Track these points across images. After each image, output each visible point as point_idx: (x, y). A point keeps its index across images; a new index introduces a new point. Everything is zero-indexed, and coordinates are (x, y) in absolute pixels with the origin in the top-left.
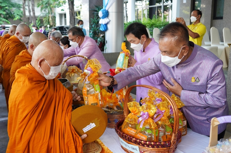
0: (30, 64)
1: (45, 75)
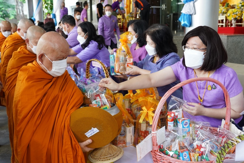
1: (48, 72)
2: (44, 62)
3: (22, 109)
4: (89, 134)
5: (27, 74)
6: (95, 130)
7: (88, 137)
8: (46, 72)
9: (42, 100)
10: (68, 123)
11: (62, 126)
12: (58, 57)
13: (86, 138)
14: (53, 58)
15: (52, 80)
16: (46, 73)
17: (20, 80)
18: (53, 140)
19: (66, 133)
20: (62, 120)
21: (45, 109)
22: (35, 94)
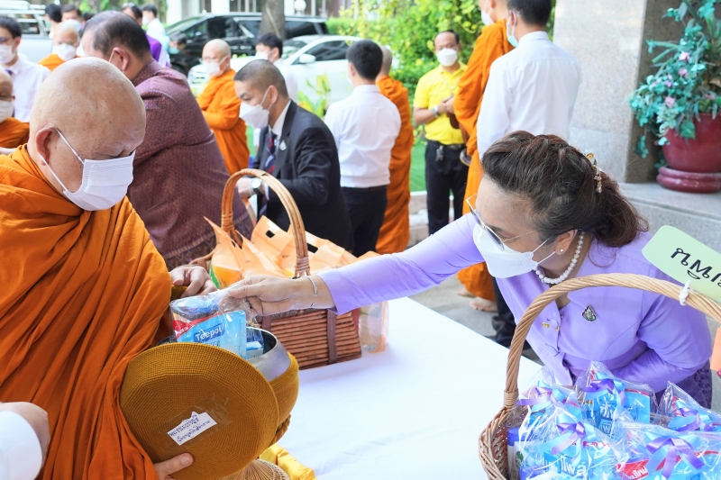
0: (26, 147)
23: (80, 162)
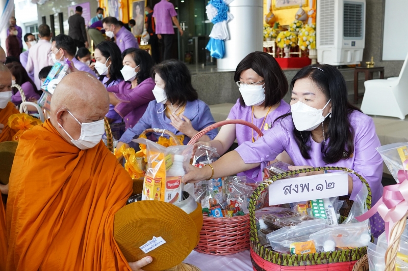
1: (72, 141)
2: (66, 124)
3: (27, 206)
4: (147, 247)
5: (35, 144)
6: (159, 241)
7: (146, 253)
8: (69, 141)
9: (62, 191)
10: (111, 229)
11: (100, 235)
12: (92, 117)
13: (142, 254)
14: (84, 118)
15: (78, 155)
16: (69, 143)
17: (22, 156)
18: (82, 261)
19: (106, 247)
20: (98, 224)
21: (67, 206)
22: (50, 180)
23: (80, 125)
